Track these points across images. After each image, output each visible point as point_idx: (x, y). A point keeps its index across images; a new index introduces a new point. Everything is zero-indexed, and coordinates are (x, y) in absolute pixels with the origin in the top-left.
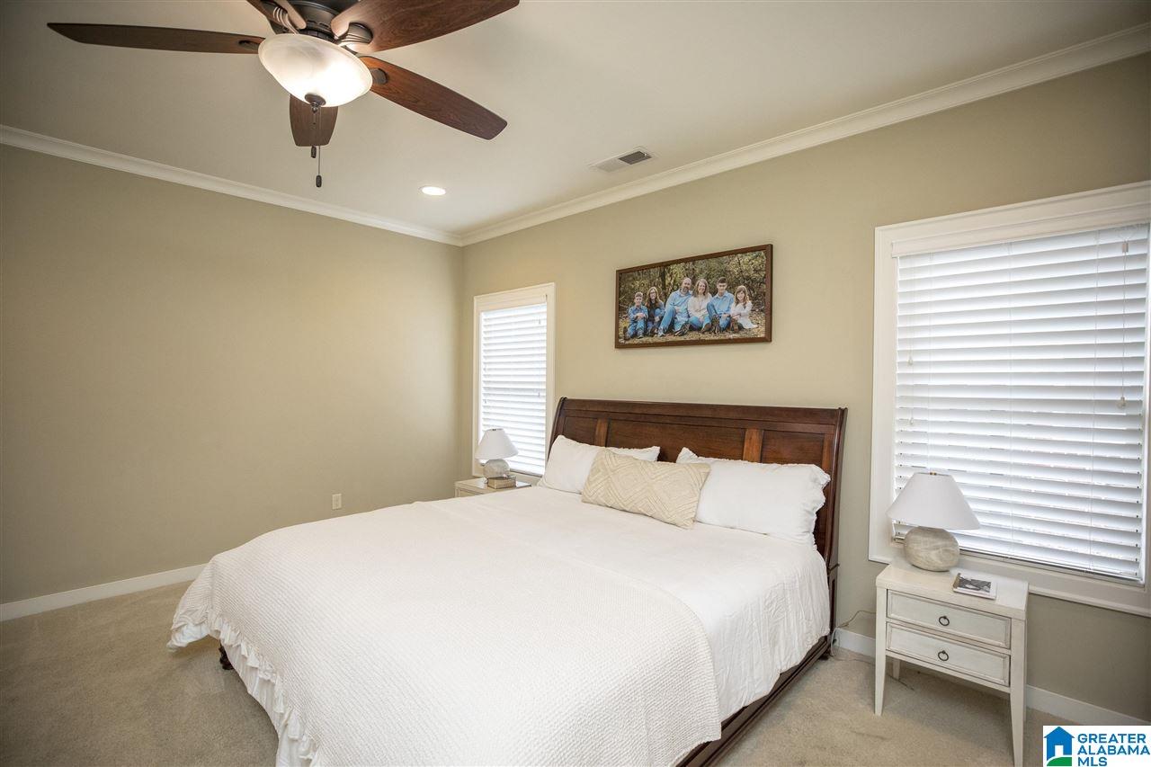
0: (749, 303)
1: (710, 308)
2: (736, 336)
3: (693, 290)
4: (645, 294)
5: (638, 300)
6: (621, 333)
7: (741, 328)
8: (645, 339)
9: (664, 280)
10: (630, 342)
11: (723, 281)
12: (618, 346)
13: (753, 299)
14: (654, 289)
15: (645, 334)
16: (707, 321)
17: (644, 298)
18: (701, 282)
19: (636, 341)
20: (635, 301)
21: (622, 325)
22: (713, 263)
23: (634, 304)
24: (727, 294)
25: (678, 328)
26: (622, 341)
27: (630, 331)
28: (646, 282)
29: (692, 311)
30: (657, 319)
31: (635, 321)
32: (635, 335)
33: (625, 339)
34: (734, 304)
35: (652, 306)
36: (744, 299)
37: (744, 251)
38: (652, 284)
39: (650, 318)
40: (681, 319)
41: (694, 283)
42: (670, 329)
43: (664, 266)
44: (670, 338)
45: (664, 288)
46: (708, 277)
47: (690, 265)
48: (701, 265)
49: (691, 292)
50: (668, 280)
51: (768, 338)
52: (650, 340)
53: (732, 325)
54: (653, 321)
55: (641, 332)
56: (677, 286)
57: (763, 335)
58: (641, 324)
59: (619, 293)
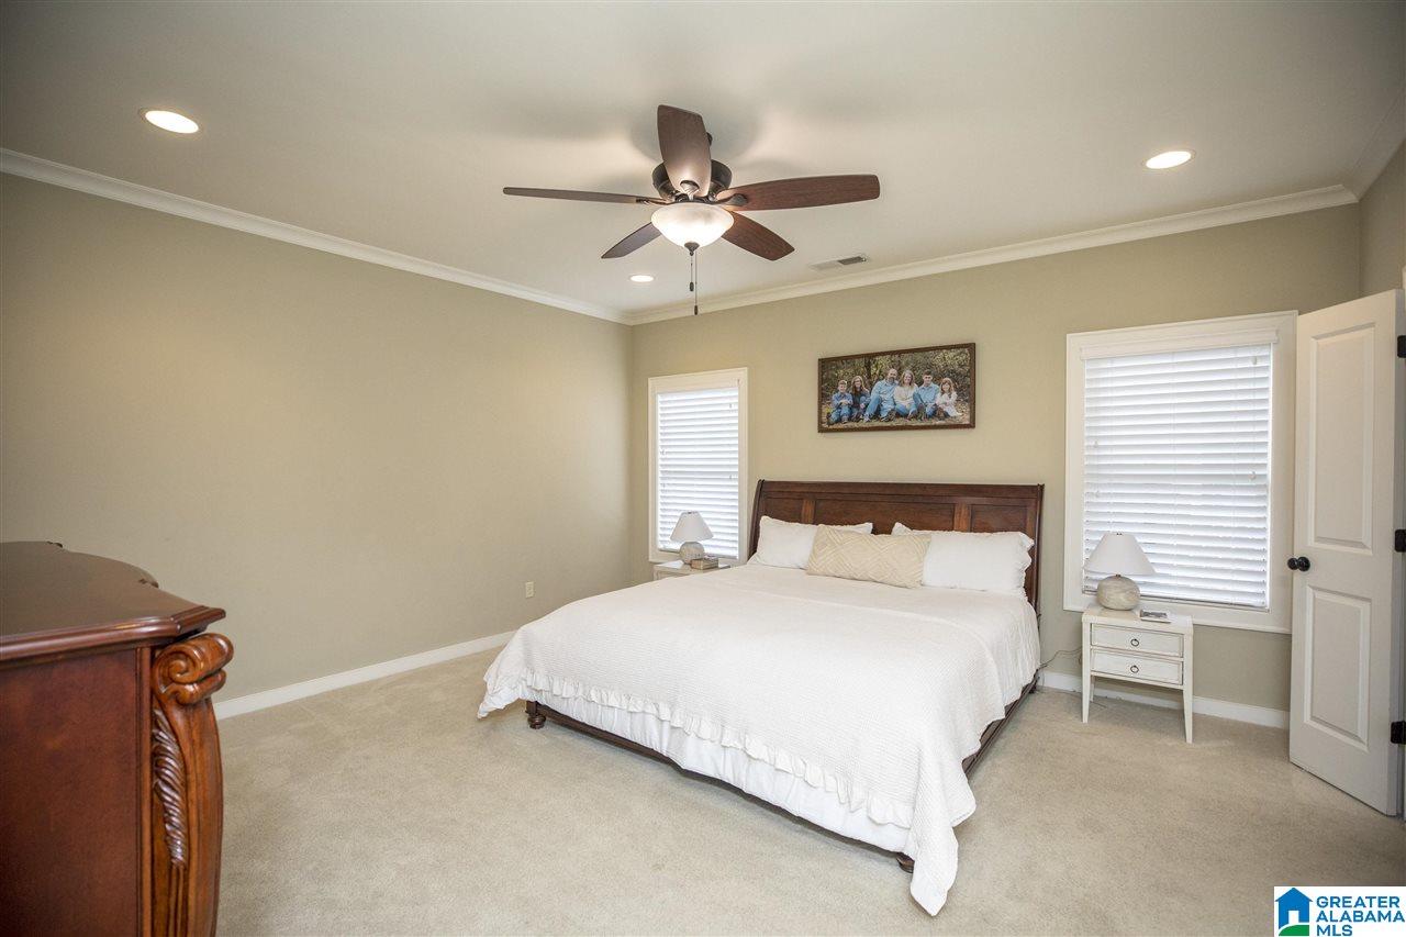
0: (954, 394)
1: (916, 397)
2: (942, 422)
3: (898, 380)
4: (849, 382)
5: (842, 388)
6: (824, 418)
7: (946, 415)
8: (850, 424)
9: (869, 370)
10: (835, 426)
11: (929, 373)
12: (821, 430)
13: (958, 390)
14: (859, 378)
15: (850, 419)
16: (913, 409)
17: (849, 386)
18: (907, 373)
19: (841, 426)
20: (839, 388)
21: (825, 410)
22: (919, 356)
23: (837, 391)
24: (932, 385)
25: (884, 414)
26: (825, 426)
27: (834, 417)
28: (851, 371)
29: (897, 399)
30: (862, 406)
31: (839, 407)
32: (839, 420)
33: (829, 424)
34: (939, 394)
35: (857, 394)
36: (949, 391)
37: (949, 348)
38: (856, 373)
39: (855, 405)
40: (887, 407)
41: (900, 374)
42: (876, 415)
43: (869, 358)
44: (876, 423)
45: (869, 377)
46: (913, 369)
47: (896, 357)
48: (907, 358)
49: (897, 382)
50: (873, 370)
51: (971, 425)
52: (855, 425)
53: (937, 412)
54: (858, 407)
55: (845, 418)
56: (882, 376)
57: (967, 422)
58: (845, 410)
59: (822, 381)
